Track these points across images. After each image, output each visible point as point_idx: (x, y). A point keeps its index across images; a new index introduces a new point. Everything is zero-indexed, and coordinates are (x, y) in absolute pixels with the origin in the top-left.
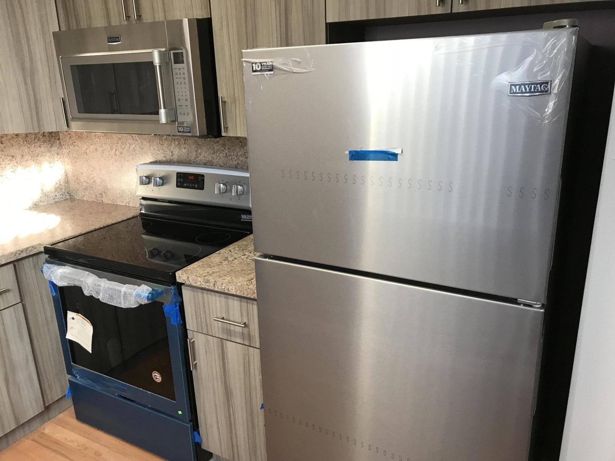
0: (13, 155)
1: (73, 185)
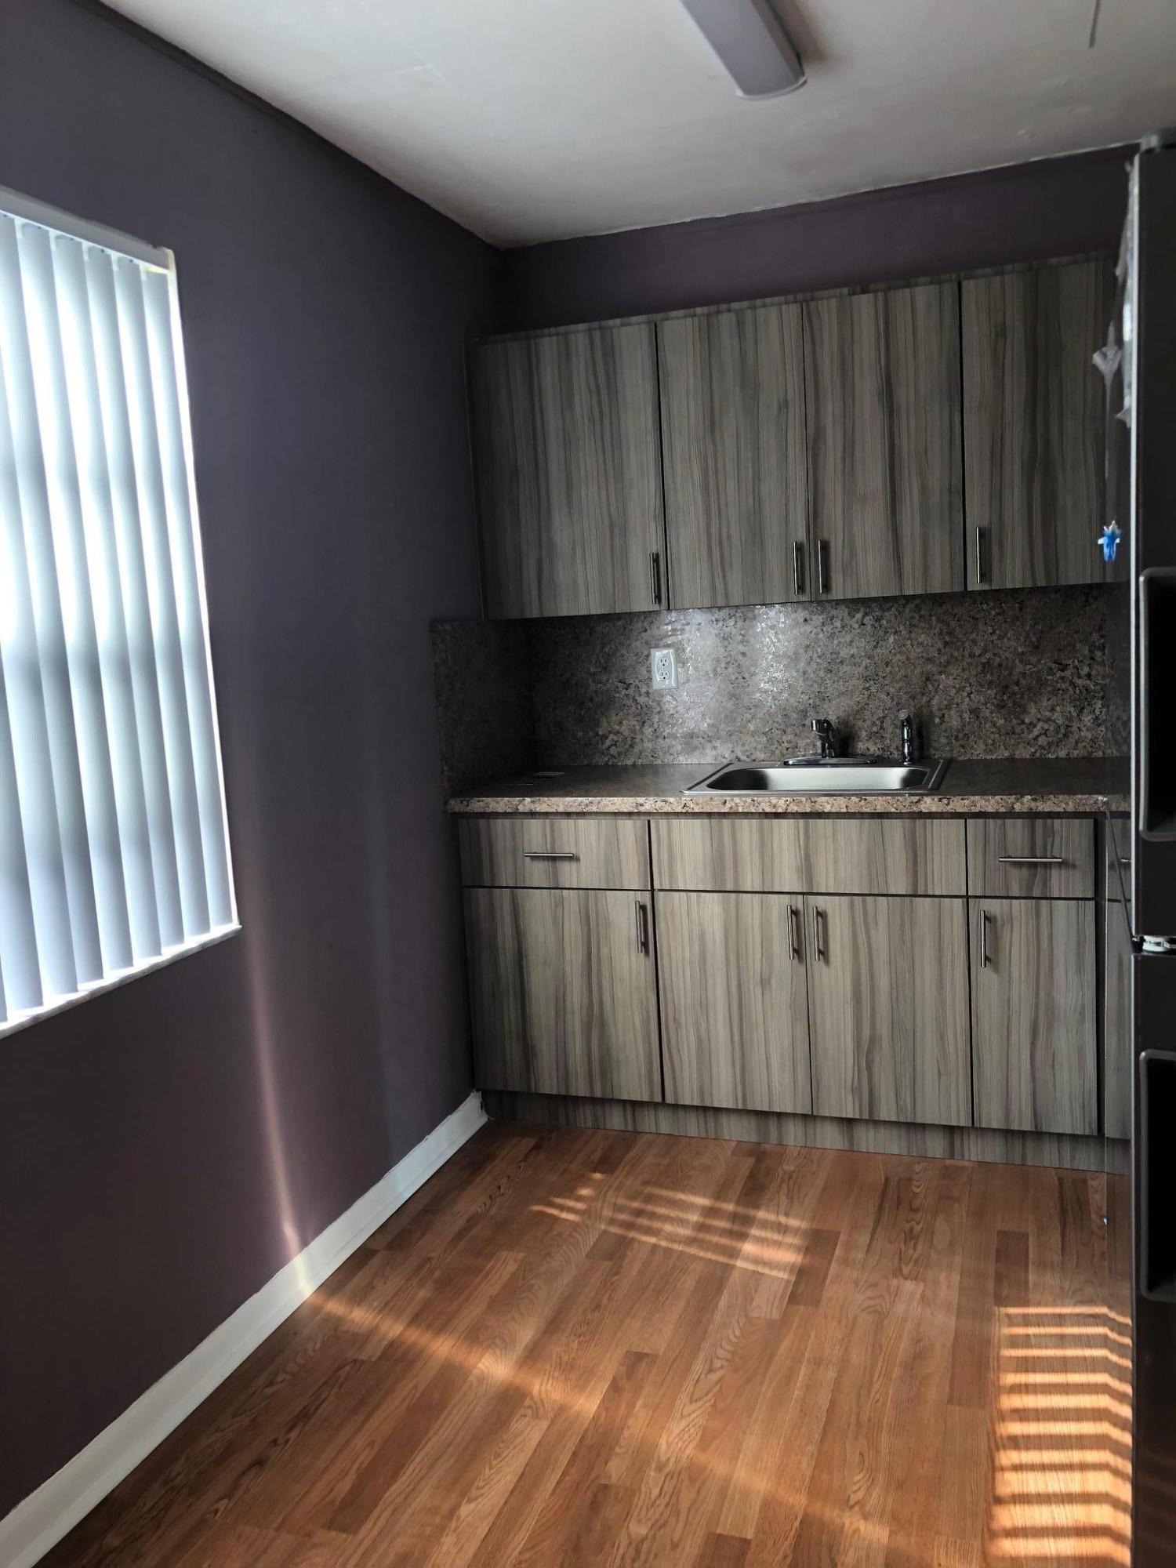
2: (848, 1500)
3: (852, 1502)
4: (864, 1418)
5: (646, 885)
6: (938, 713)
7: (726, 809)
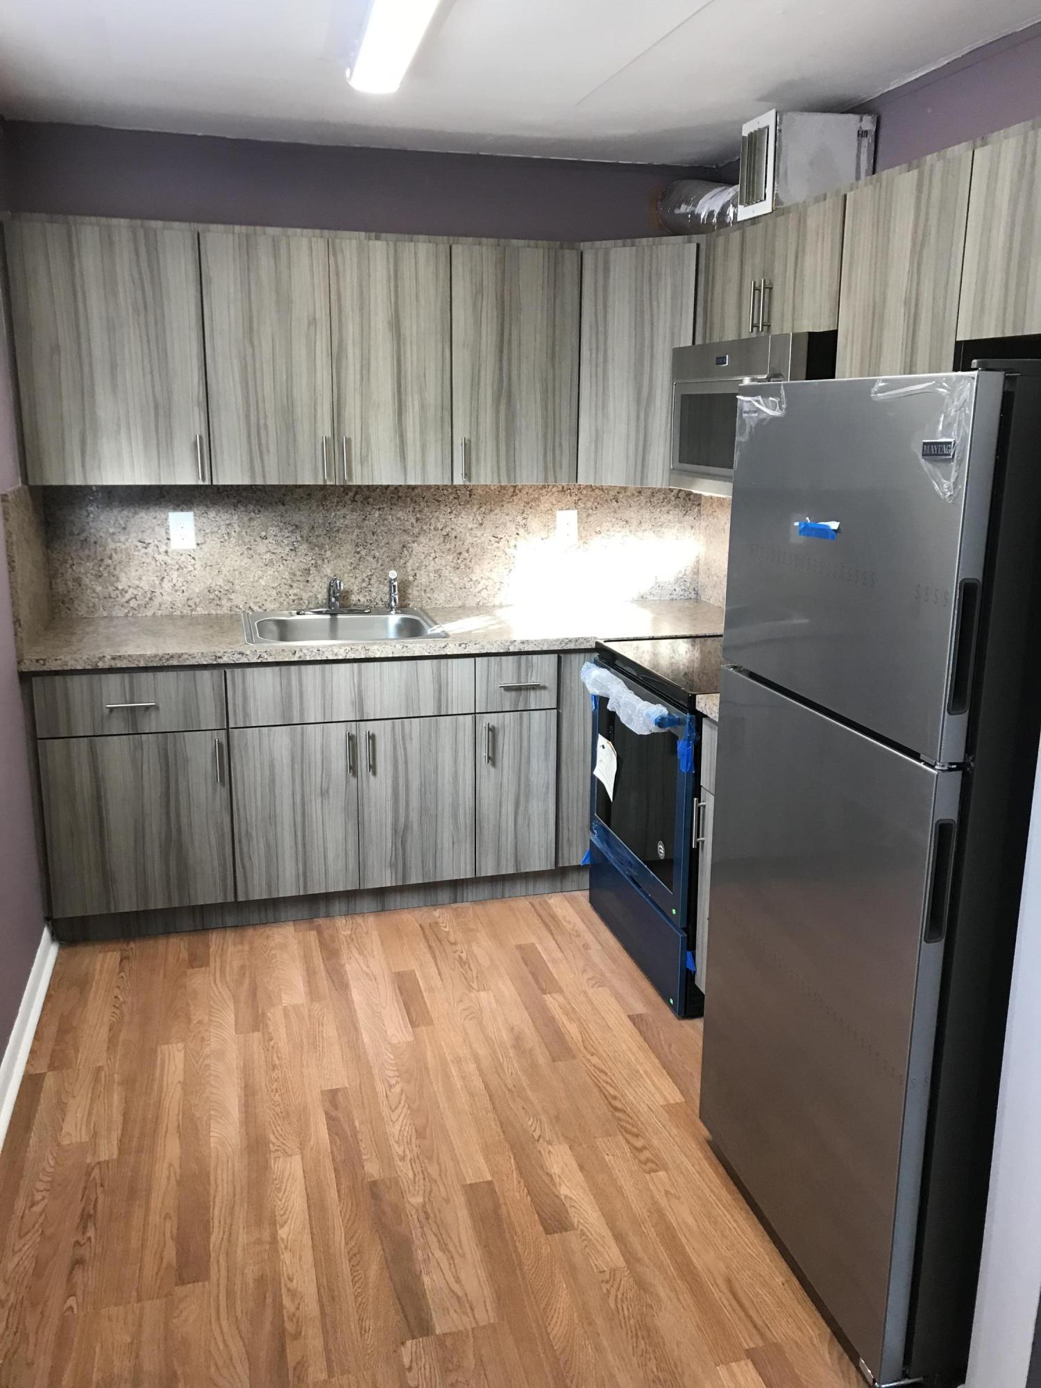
0: (627, 519)
1: (702, 578)
2: (534, 1138)
3: (537, 1138)
4: (511, 1086)
5: (222, 725)
6: (411, 573)
7: (296, 659)
